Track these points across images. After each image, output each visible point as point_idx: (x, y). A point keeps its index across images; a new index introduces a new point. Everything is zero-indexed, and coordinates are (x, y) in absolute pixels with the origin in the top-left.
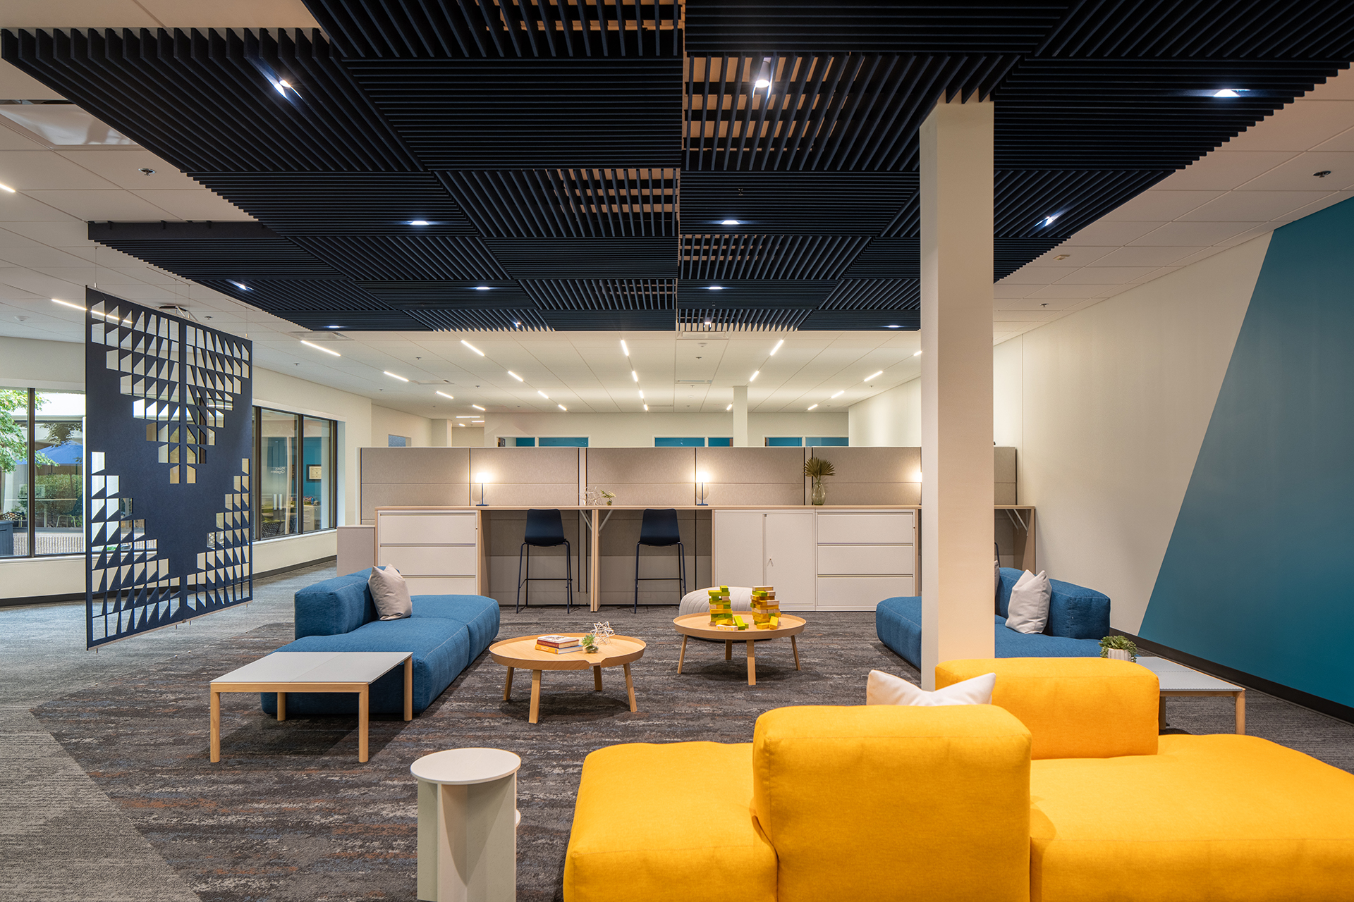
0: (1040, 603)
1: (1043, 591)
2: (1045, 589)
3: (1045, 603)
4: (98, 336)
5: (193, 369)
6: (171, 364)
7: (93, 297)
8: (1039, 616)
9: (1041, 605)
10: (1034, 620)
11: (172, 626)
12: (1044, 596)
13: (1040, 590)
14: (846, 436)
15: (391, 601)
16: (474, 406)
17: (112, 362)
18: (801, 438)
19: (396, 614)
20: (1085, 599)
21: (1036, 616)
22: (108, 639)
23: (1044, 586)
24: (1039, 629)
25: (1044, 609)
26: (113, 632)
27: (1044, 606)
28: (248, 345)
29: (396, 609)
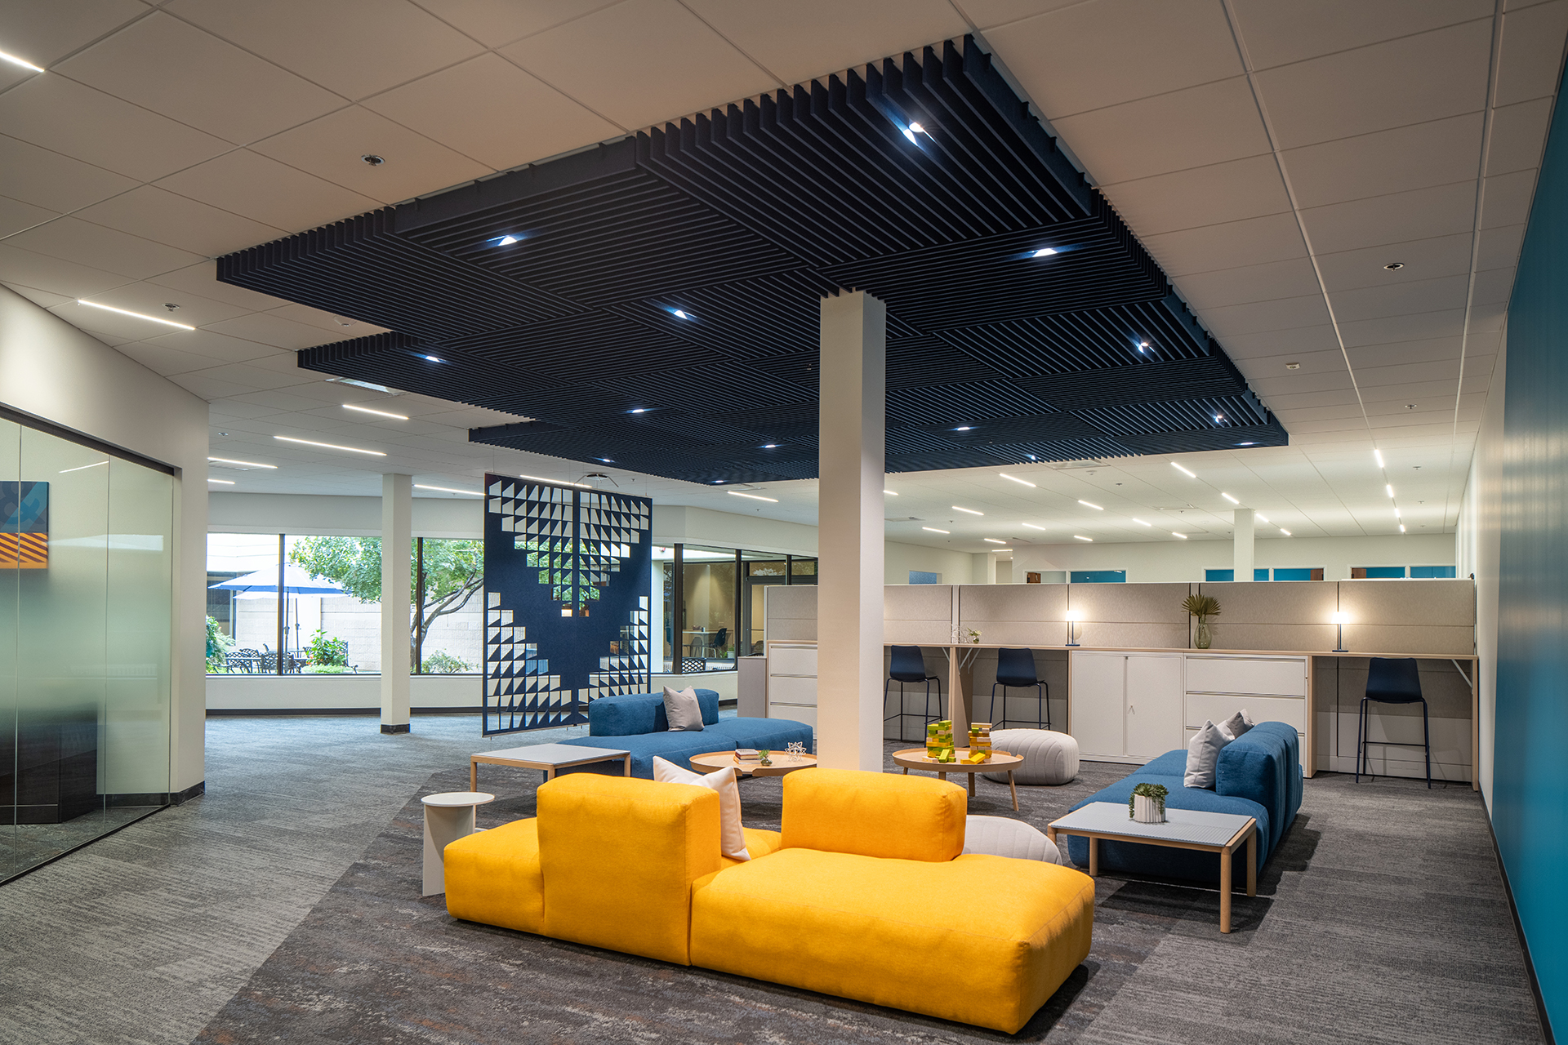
0: (1202, 754)
1: (1206, 742)
2: (1208, 740)
3: (1208, 756)
4: (495, 508)
5: (588, 526)
6: (564, 524)
7: (490, 479)
8: (1200, 769)
9: (1203, 757)
10: (1195, 774)
11: (564, 729)
12: (1207, 747)
13: (1203, 741)
14: (1452, 565)
15: (676, 716)
16: (986, 540)
17: (507, 525)
18: (1404, 568)
19: (680, 727)
20: (1238, 753)
21: (1196, 769)
22: (500, 731)
23: (1207, 737)
24: (1203, 783)
25: (1208, 761)
26: (516, 725)
27: (1207, 759)
28: (648, 502)
29: (680, 723)
